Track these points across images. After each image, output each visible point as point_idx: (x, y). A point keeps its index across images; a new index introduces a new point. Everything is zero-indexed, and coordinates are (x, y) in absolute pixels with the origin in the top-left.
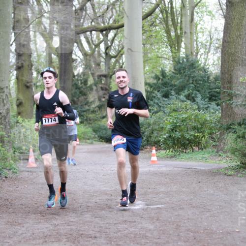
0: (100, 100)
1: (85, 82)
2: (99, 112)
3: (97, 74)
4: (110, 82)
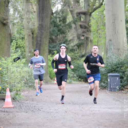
0: (79, 38)
1: (64, 20)
2: (78, 51)
3: (76, 11)
4: (90, 20)
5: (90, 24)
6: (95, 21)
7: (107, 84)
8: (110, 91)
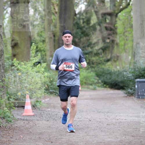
0: (104, 41)
1: (88, 21)
2: (103, 54)
3: (101, 12)
4: (116, 21)
5: (116, 25)
6: (121, 22)
7: (134, 90)
8: (137, 98)
